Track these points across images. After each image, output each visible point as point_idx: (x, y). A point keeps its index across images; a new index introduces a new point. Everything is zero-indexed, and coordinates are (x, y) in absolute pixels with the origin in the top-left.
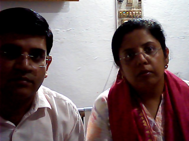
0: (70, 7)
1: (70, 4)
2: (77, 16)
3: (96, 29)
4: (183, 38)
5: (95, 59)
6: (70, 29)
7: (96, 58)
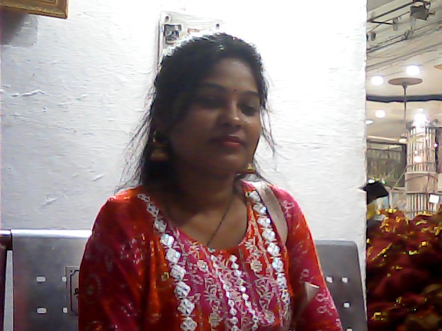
0: (38, 34)
1: (39, 26)
2: (55, 61)
3: (104, 101)
4: (317, 148)
5: (95, 180)
6: (35, 92)
7: (98, 176)
